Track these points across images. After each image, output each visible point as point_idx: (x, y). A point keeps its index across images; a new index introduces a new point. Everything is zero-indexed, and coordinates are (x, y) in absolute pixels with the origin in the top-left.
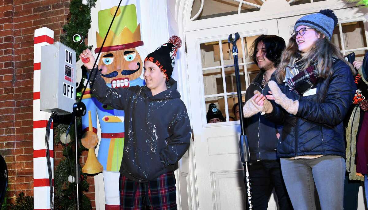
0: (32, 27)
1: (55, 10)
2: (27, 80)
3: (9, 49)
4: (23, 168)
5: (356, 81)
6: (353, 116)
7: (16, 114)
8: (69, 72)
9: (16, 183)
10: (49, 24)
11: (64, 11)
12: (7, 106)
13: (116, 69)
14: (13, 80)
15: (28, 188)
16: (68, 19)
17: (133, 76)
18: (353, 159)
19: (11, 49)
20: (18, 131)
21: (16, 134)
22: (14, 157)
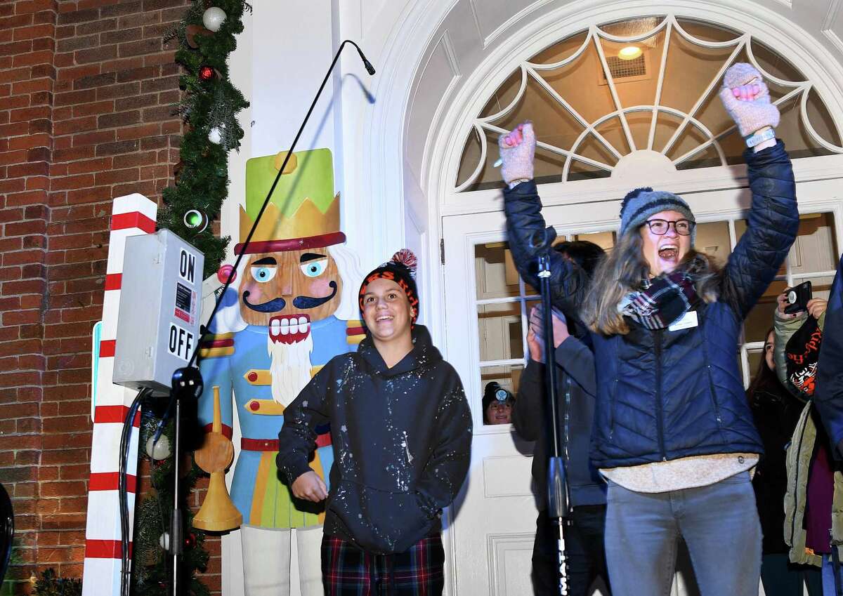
0: (93, 187)
1: (148, 151)
2: (75, 308)
3: (37, 234)
4: (57, 513)
5: (812, 344)
6: (803, 423)
7: (45, 386)
8: (184, 299)
9: (37, 547)
10: (131, 183)
11: (169, 154)
12: (25, 366)
13: (281, 293)
14: (43, 307)
15: (65, 557)
16: (176, 174)
17: (320, 312)
18: (800, 516)
19: (40, 235)
20: (49, 425)
21: (42, 433)
22: (36, 486)
